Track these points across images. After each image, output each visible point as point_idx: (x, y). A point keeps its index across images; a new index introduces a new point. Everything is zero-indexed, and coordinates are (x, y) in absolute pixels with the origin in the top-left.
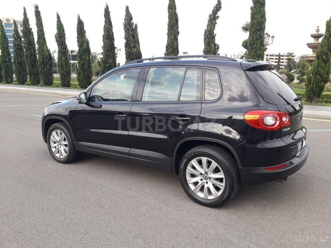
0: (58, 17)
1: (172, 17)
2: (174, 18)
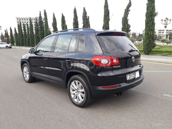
0: (54, 15)
1: (106, 12)
2: (107, 12)
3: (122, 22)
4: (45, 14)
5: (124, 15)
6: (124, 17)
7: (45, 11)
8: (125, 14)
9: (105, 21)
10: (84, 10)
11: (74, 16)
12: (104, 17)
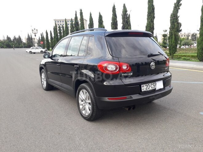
0: (91, 15)
1: (150, 8)
3: (171, 20)
4: (81, 14)
5: (173, 11)
6: (173, 13)
7: (81, 10)
8: (174, 9)
9: (149, 19)
10: (123, 7)
11: (113, 15)
12: (148, 14)
